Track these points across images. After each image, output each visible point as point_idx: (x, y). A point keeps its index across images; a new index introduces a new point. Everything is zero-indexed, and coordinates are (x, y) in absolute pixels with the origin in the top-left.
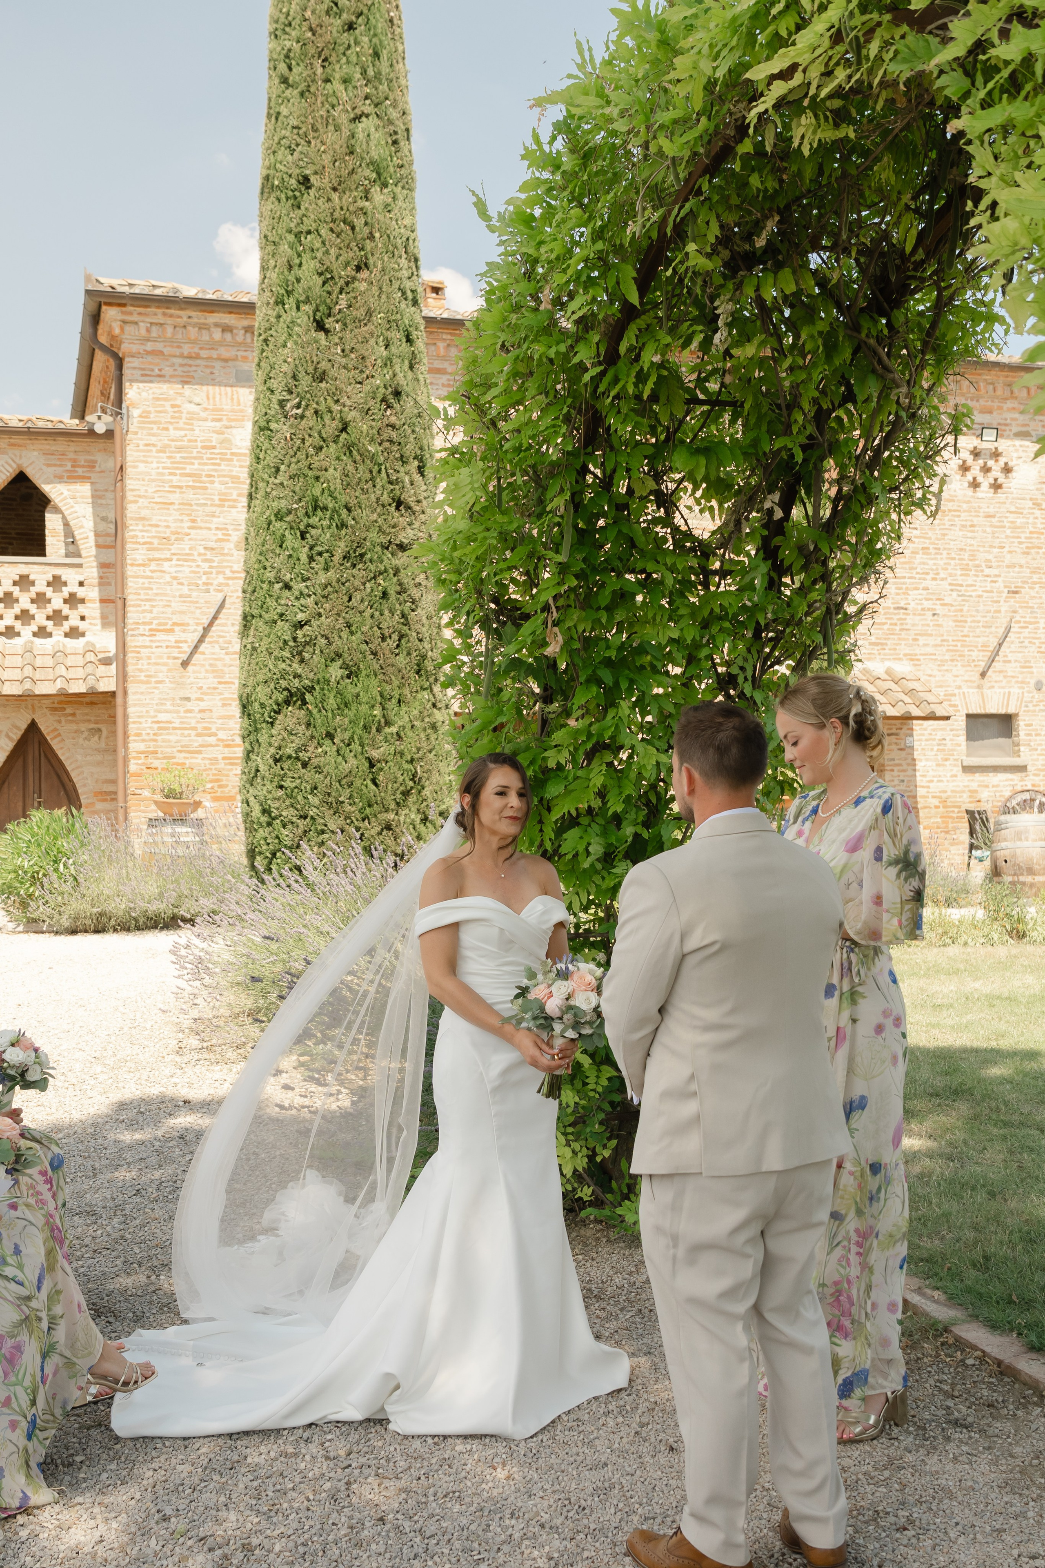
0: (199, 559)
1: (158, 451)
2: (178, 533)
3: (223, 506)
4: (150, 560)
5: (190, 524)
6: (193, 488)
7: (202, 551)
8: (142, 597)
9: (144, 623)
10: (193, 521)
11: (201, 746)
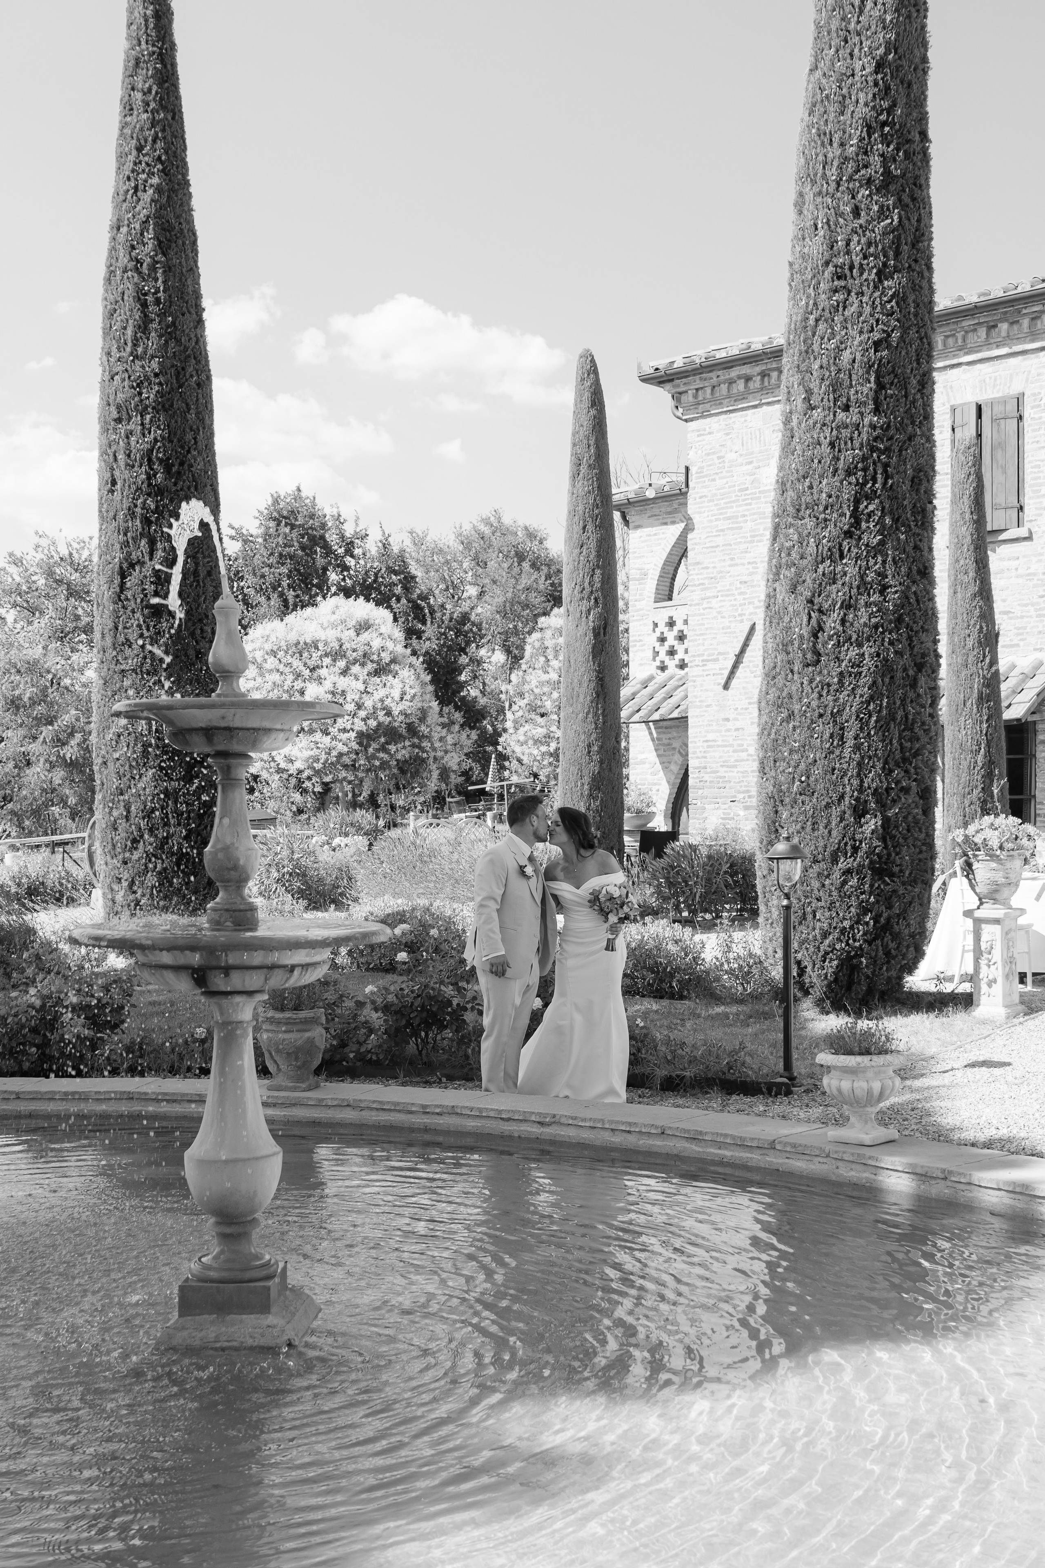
0: (736, 593)
1: (709, 501)
2: (721, 572)
3: (753, 542)
4: (703, 599)
5: (729, 562)
6: (732, 529)
7: (739, 585)
8: (698, 632)
9: (699, 655)
10: (732, 559)
11: (736, 761)
